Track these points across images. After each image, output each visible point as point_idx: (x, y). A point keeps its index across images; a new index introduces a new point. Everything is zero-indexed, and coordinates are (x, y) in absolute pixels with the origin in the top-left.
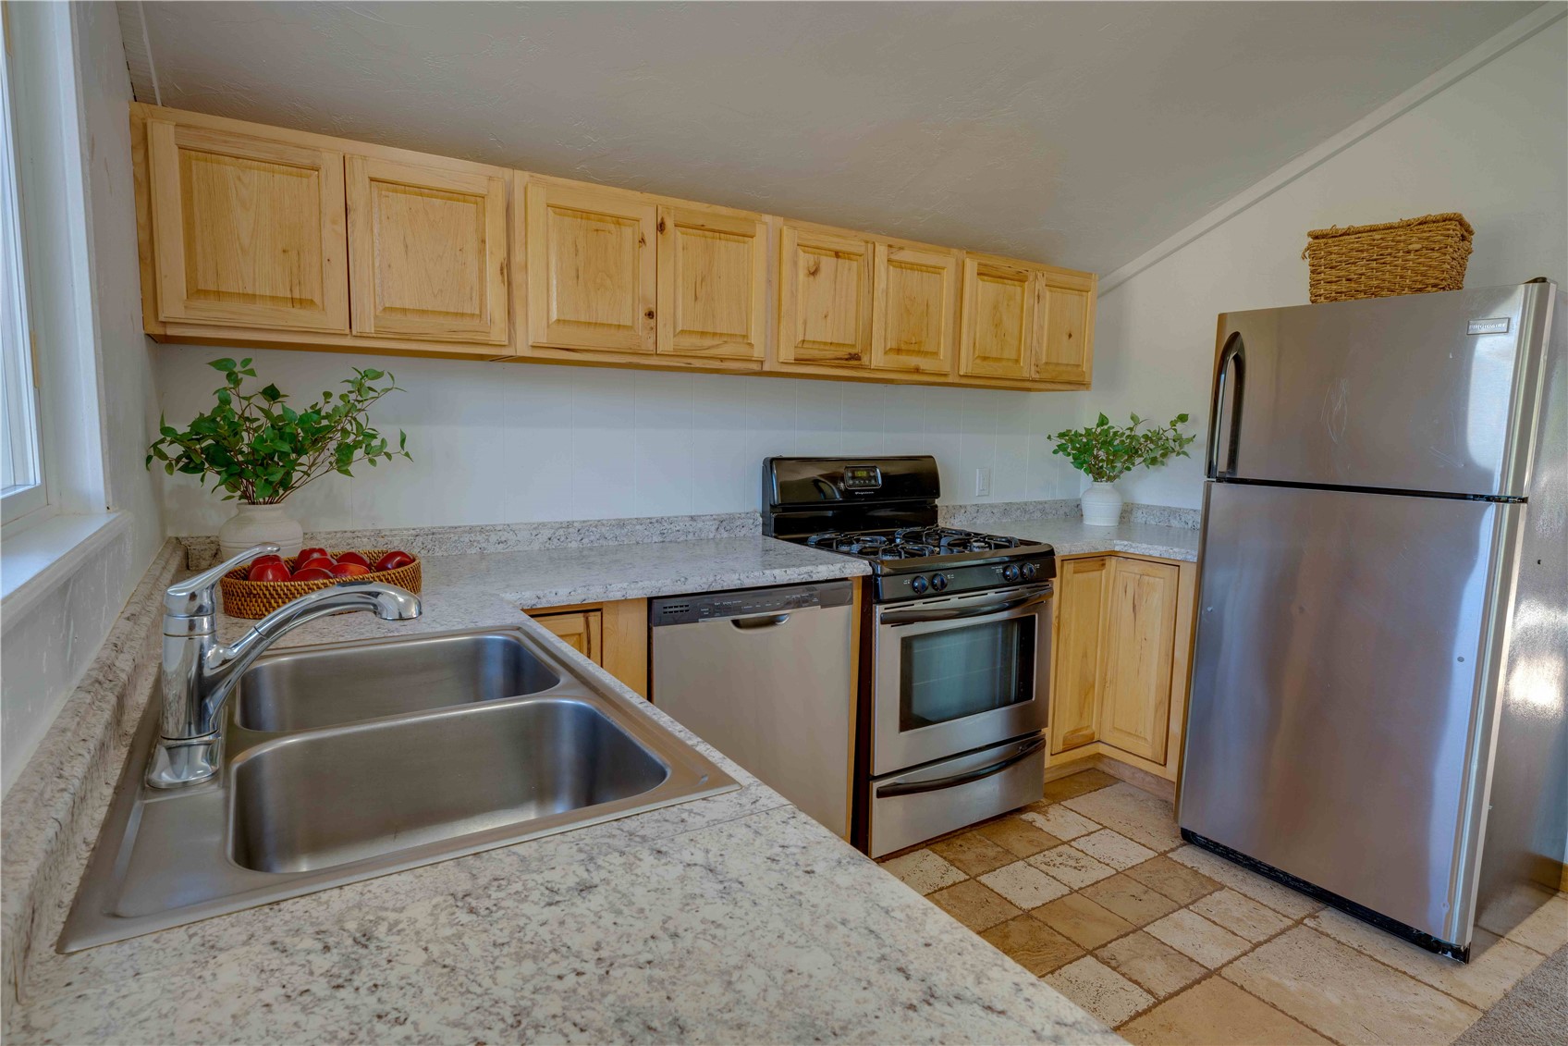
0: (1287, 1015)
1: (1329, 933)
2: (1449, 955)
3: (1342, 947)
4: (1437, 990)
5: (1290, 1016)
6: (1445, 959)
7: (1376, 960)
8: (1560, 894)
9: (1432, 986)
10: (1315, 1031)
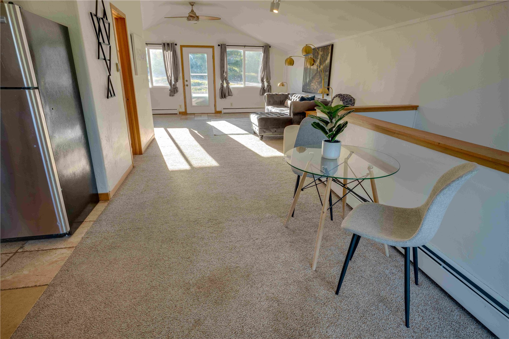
0: (6, 290)
1: (27, 250)
2: (67, 236)
3: (32, 252)
4: (63, 248)
5: (8, 289)
6: (66, 238)
7: (44, 250)
8: (100, 202)
9: (61, 248)
10: (17, 288)
